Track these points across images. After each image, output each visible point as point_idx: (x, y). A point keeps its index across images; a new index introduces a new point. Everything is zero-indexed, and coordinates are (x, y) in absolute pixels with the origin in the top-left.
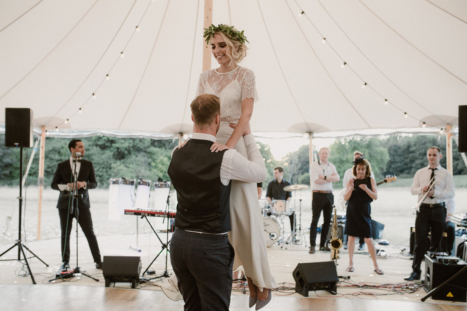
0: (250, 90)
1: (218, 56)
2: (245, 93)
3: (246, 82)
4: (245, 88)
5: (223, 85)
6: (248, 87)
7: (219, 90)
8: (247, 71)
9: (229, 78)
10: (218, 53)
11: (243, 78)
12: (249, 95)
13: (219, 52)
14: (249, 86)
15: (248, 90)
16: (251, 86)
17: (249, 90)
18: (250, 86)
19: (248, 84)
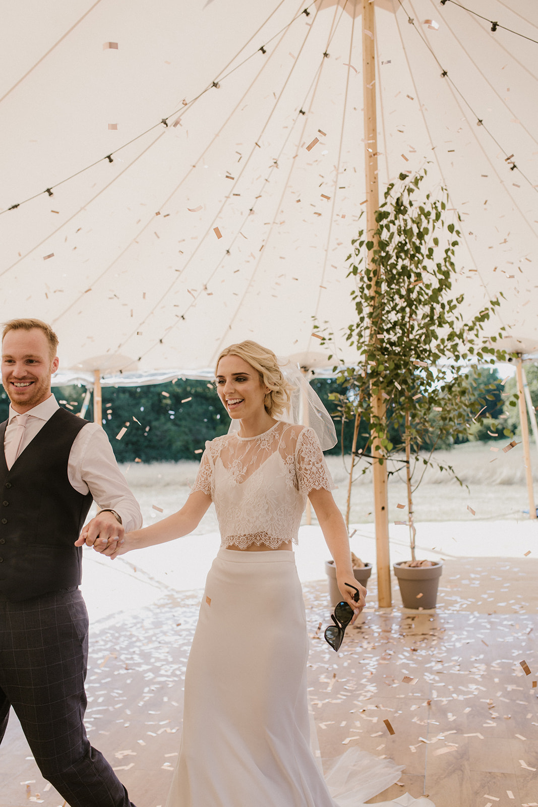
0: (317, 473)
1: (231, 399)
2: (308, 480)
3: (306, 457)
4: (306, 469)
5: (251, 463)
6: (311, 466)
7: (243, 474)
8: (303, 431)
10: (232, 393)
11: (298, 447)
13: (233, 391)
14: (314, 464)
15: (313, 473)
16: (317, 463)
17: (315, 472)
18: (315, 463)
19: (310, 461)
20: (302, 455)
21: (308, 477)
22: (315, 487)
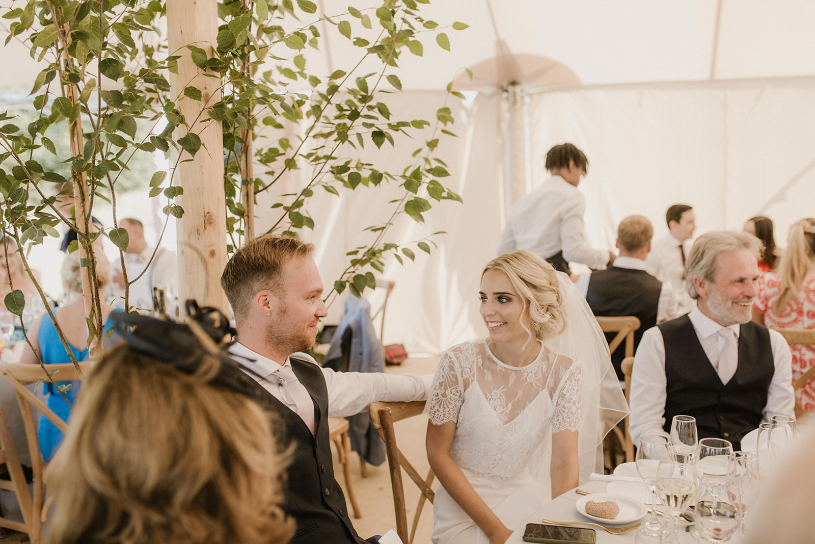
0: (575, 413)
1: (494, 322)
2: (563, 419)
3: (568, 394)
4: (564, 407)
5: (516, 400)
6: (570, 405)
7: (508, 412)
9: (530, 381)
12: (573, 425)
13: (494, 313)
14: (574, 403)
15: (572, 413)
17: (574, 412)
18: (577, 402)
19: (571, 399)
20: (564, 392)
21: (565, 415)
22: (570, 428)
